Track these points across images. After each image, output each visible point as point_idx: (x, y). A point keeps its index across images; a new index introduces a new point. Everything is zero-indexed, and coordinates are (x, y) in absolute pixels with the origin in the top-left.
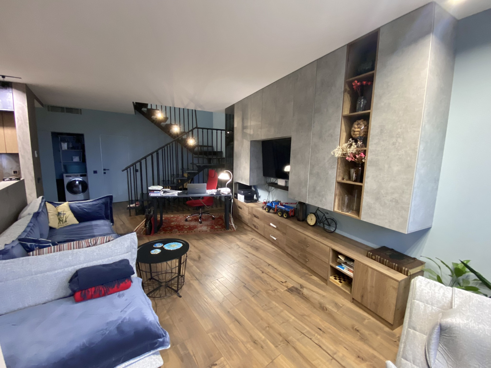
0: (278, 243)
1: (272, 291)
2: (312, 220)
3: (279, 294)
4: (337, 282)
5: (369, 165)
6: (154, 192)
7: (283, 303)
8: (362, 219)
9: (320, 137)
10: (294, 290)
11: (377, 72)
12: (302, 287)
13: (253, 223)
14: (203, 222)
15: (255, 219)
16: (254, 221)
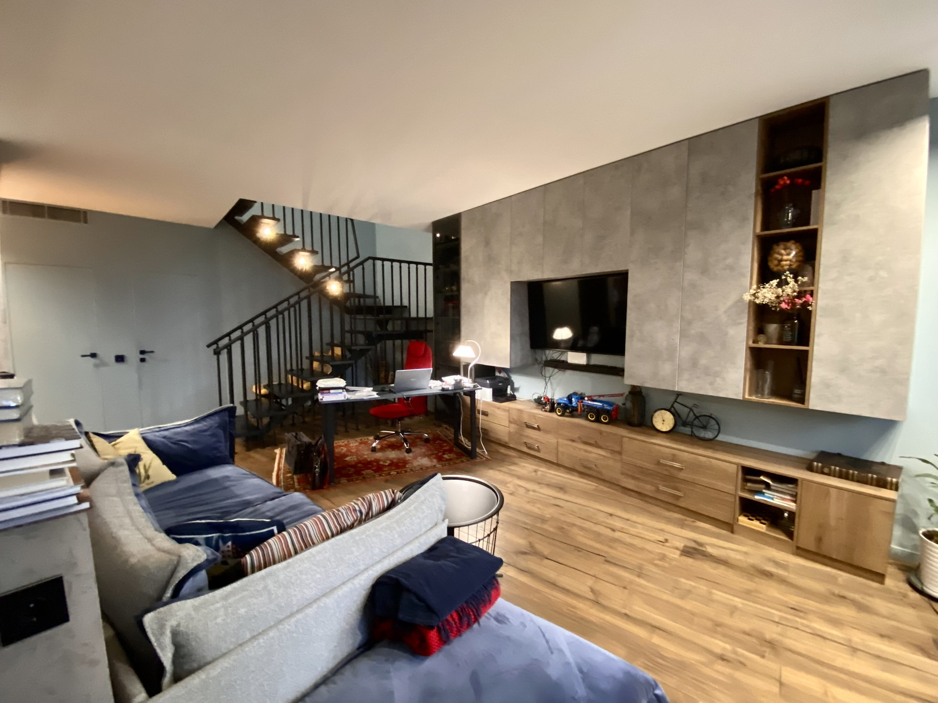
0: (600, 473)
1: (659, 560)
2: (664, 421)
3: (674, 563)
4: (757, 525)
5: (821, 316)
6: (329, 393)
7: (698, 577)
8: (811, 407)
9: (704, 270)
10: (692, 552)
11: (828, 166)
12: (701, 545)
13: (525, 441)
14: (413, 449)
15: (530, 432)
16: (528, 437)
